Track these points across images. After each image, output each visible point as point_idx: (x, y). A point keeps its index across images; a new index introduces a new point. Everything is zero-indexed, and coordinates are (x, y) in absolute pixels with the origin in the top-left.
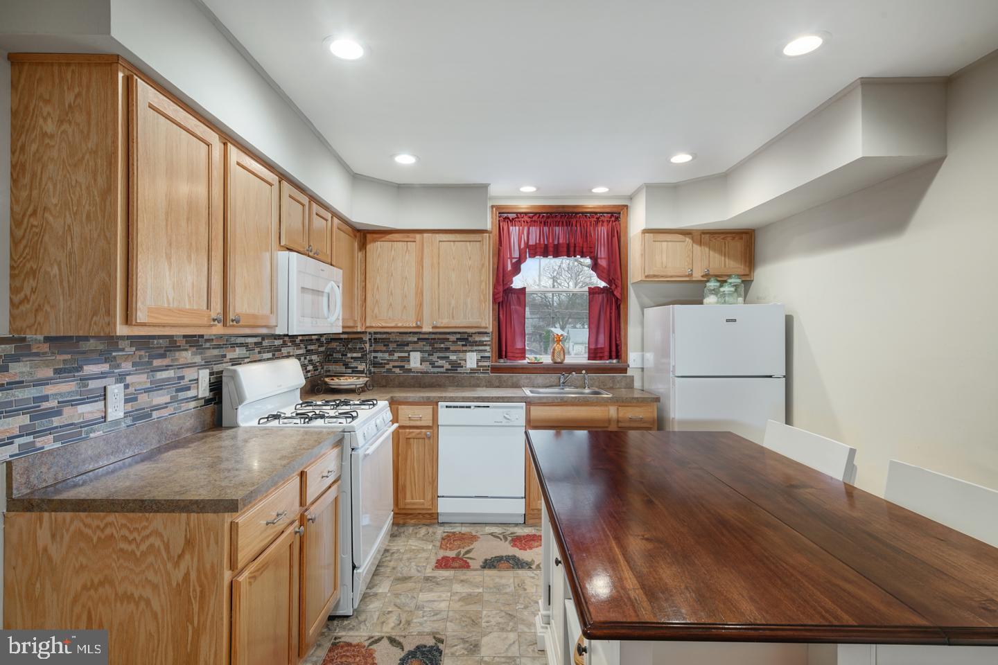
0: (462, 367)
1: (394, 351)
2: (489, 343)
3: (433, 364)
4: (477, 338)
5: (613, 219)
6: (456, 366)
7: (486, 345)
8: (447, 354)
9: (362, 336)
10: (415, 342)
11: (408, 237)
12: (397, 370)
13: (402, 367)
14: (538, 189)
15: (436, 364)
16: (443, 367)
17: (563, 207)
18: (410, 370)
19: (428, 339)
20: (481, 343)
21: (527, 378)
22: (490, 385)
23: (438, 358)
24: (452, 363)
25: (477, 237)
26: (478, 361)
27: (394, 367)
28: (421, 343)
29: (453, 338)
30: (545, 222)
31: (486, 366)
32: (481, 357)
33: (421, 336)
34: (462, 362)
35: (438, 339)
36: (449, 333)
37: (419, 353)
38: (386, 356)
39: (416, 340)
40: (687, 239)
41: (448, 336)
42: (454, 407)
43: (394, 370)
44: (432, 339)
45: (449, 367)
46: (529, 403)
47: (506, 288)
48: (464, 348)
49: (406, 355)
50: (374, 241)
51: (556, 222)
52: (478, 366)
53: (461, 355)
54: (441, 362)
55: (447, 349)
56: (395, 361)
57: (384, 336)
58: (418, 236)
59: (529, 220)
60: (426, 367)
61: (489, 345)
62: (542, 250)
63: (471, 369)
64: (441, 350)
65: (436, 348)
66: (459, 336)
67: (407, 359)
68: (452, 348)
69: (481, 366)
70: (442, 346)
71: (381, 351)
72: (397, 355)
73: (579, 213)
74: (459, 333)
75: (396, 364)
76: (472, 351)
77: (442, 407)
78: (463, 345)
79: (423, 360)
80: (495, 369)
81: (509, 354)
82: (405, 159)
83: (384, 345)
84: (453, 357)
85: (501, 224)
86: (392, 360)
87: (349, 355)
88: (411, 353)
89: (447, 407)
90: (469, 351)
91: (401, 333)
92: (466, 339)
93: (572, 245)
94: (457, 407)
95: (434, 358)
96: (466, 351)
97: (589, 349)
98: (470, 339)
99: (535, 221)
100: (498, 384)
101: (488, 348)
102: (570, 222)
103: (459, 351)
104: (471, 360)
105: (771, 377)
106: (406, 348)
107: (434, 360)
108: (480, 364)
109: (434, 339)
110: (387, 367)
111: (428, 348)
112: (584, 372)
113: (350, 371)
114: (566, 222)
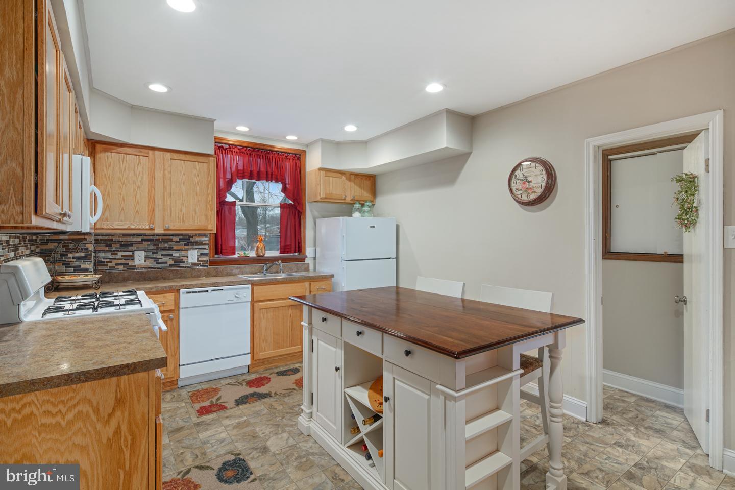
0: (184, 262)
1: (118, 251)
2: (207, 242)
3: (157, 261)
4: (198, 239)
5: (296, 158)
6: (178, 261)
7: (205, 244)
8: (171, 252)
9: (86, 237)
10: (139, 243)
11: (141, 152)
12: (121, 268)
13: (125, 265)
14: (250, 129)
15: (160, 261)
16: (166, 263)
17: (261, 145)
18: (134, 267)
19: (153, 240)
20: (201, 243)
21: (238, 268)
22: (208, 275)
23: (162, 255)
24: (174, 259)
25: (205, 159)
26: (198, 257)
27: (117, 265)
28: (145, 244)
29: (176, 239)
30: (250, 154)
31: (204, 261)
32: (201, 254)
33: (145, 237)
34: (185, 259)
35: (162, 240)
36: (173, 235)
37: (144, 252)
38: (109, 255)
39: (140, 240)
40: (343, 177)
41: (171, 237)
42: (193, 292)
43: (117, 267)
44: (156, 240)
45: (173, 263)
46: (254, 284)
47: (221, 200)
48: (186, 247)
49: (130, 253)
50: (105, 150)
51: (258, 155)
52: (198, 261)
53: (183, 253)
54: (164, 259)
55: (170, 248)
56: (119, 259)
57: (107, 237)
58: (150, 153)
59: (238, 151)
60: (150, 263)
61: (208, 244)
62: (249, 174)
63: (192, 264)
64: (165, 249)
65: (160, 247)
66: (181, 237)
67: (132, 258)
68: (175, 247)
69: (201, 261)
70: (166, 245)
71: (103, 251)
72: (120, 254)
73: (274, 151)
74: (182, 235)
75: (120, 262)
76: (193, 249)
77: (183, 293)
78: (185, 245)
79: (146, 258)
80: (212, 263)
81: (224, 251)
82: (158, 88)
83: (106, 246)
84: (176, 255)
85: (217, 151)
86: (115, 259)
87: (70, 255)
88: (135, 252)
89: (187, 293)
90: (191, 249)
91: (124, 235)
92: (188, 240)
93: (270, 173)
94: (196, 292)
95: (159, 255)
96: (187, 250)
97: (281, 246)
98: (191, 239)
99: (243, 153)
100: (215, 274)
101: (206, 247)
102: (268, 157)
103: (182, 250)
104: (192, 256)
105: (390, 258)
106: (130, 248)
107: (158, 257)
108: (200, 259)
109: (159, 240)
110: (110, 265)
111: (152, 247)
112: (280, 262)
113: (72, 270)
114: (265, 156)
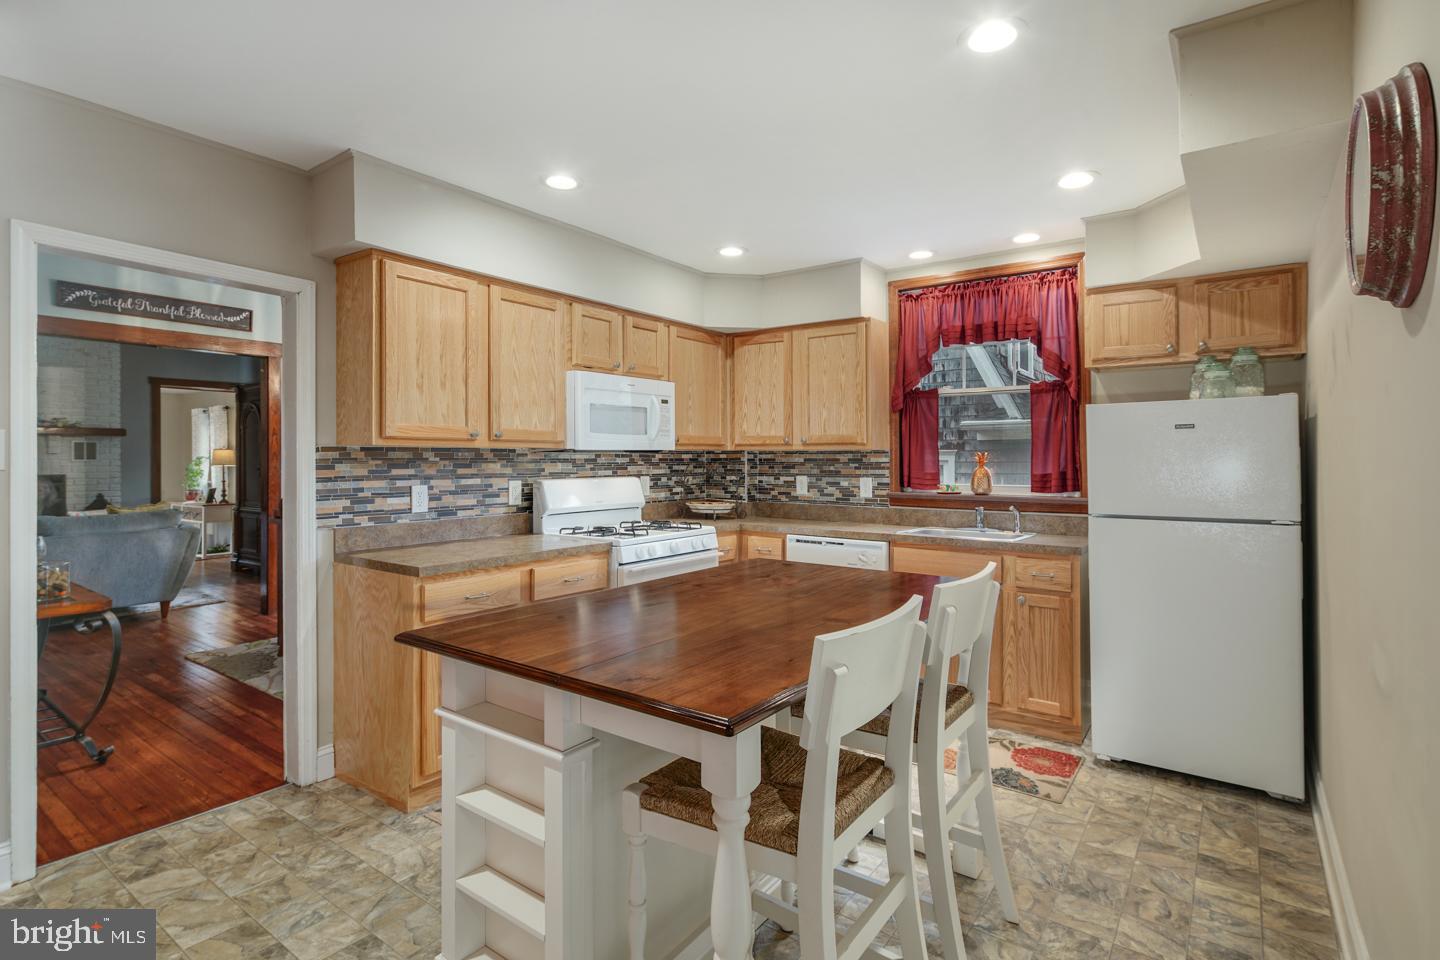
0: (855, 496)
1: (779, 474)
2: (888, 465)
3: (821, 491)
4: (873, 460)
5: (1067, 276)
6: (848, 494)
7: (883, 468)
8: (837, 479)
9: (738, 455)
10: (802, 464)
11: (776, 336)
12: (784, 498)
13: (787, 494)
15: (826, 491)
16: (832, 495)
17: (986, 270)
18: (796, 498)
19: (816, 460)
20: (878, 466)
21: (936, 514)
22: (888, 521)
23: (827, 483)
24: (842, 490)
25: (851, 328)
26: (874, 489)
27: (780, 493)
28: (808, 465)
29: (843, 458)
30: (962, 295)
31: (883, 496)
32: (878, 484)
33: (808, 456)
34: (856, 490)
35: (828, 460)
36: (840, 453)
37: (805, 477)
38: (771, 479)
39: (802, 460)
40: (1166, 296)
41: (838, 456)
42: (805, 542)
43: (779, 497)
44: (820, 460)
45: (840, 496)
46: (892, 542)
47: (908, 390)
48: (858, 472)
49: (792, 479)
50: (743, 344)
51: (979, 292)
52: (874, 496)
53: (854, 481)
54: (831, 490)
55: (837, 473)
56: (782, 486)
57: (769, 456)
58: (786, 335)
59: (940, 295)
60: (814, 495)
61: (888, 468)
62: (958, 335)
63: (866, 500)
64: (831, 474)
65: (825, 471)
66: (851, 456)
67: (792, 484)
68: (843, 472)
69: (878, 496)
70: (832, 468)
71: (767, 475)
72: (783, 479)
73: (1013, 275)
74: (851, 452)
75: (782, 490)
76: (867, 476)
77: (791, 540)
78: (856, 468)
79: (810, 487)
80: (895, 501)
81: (913, 481)
82: (731, 252)
83: (770, 467)
84: (844, 483)
85: (902, 305)
86: (777, 485)
87: (728, 478)
88: (798, 477)
89: (798, 541)
90: (864, 476)
91: (787, 453)
92: (860, 461)
93: (1000, 323)
94: (808, 542)
95: (823, 483)
96: (859, 476)
97: (1033, 476)
98: (864, 460)
99: (948, 296)
100: (898, 521)
101: (887, 472)
102: (998, 290)
103: (852, 476)
104: (866, 488)
105: (1268, 522)
106: (792, 471)
107: (824, 485)
108: (877, 492)
109: (823, 460)
110: (773, 493)
111: (816, 471)
112: (1011, 508)
113: (729, 496)
114: (994, 291)
